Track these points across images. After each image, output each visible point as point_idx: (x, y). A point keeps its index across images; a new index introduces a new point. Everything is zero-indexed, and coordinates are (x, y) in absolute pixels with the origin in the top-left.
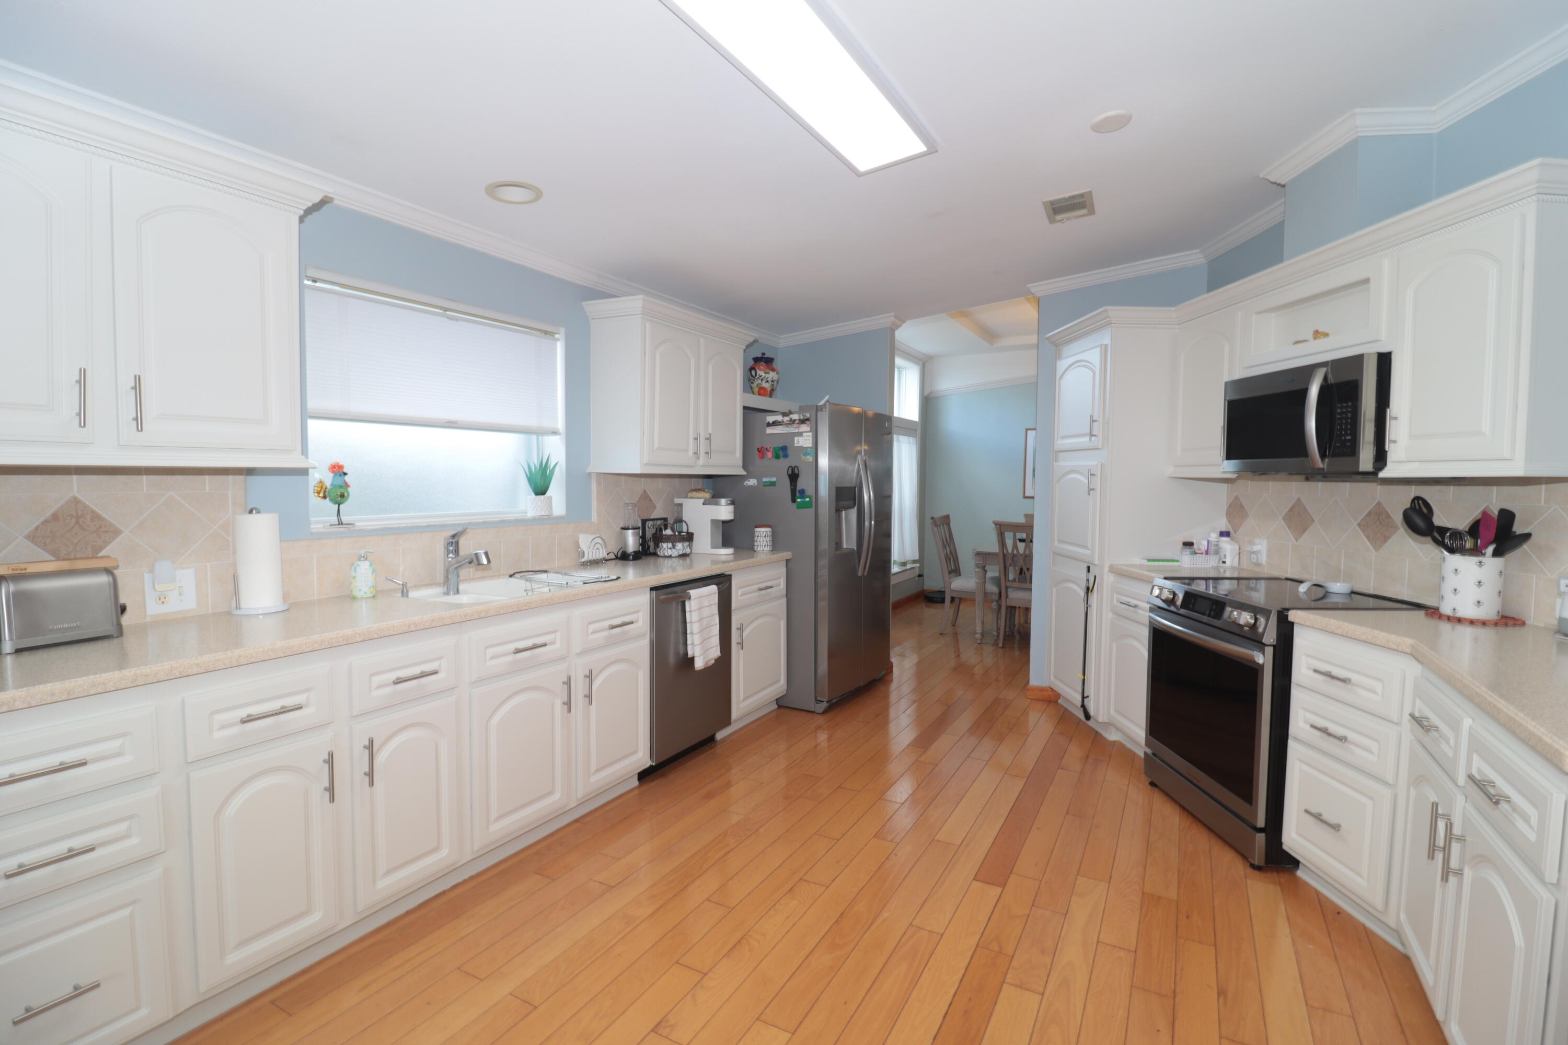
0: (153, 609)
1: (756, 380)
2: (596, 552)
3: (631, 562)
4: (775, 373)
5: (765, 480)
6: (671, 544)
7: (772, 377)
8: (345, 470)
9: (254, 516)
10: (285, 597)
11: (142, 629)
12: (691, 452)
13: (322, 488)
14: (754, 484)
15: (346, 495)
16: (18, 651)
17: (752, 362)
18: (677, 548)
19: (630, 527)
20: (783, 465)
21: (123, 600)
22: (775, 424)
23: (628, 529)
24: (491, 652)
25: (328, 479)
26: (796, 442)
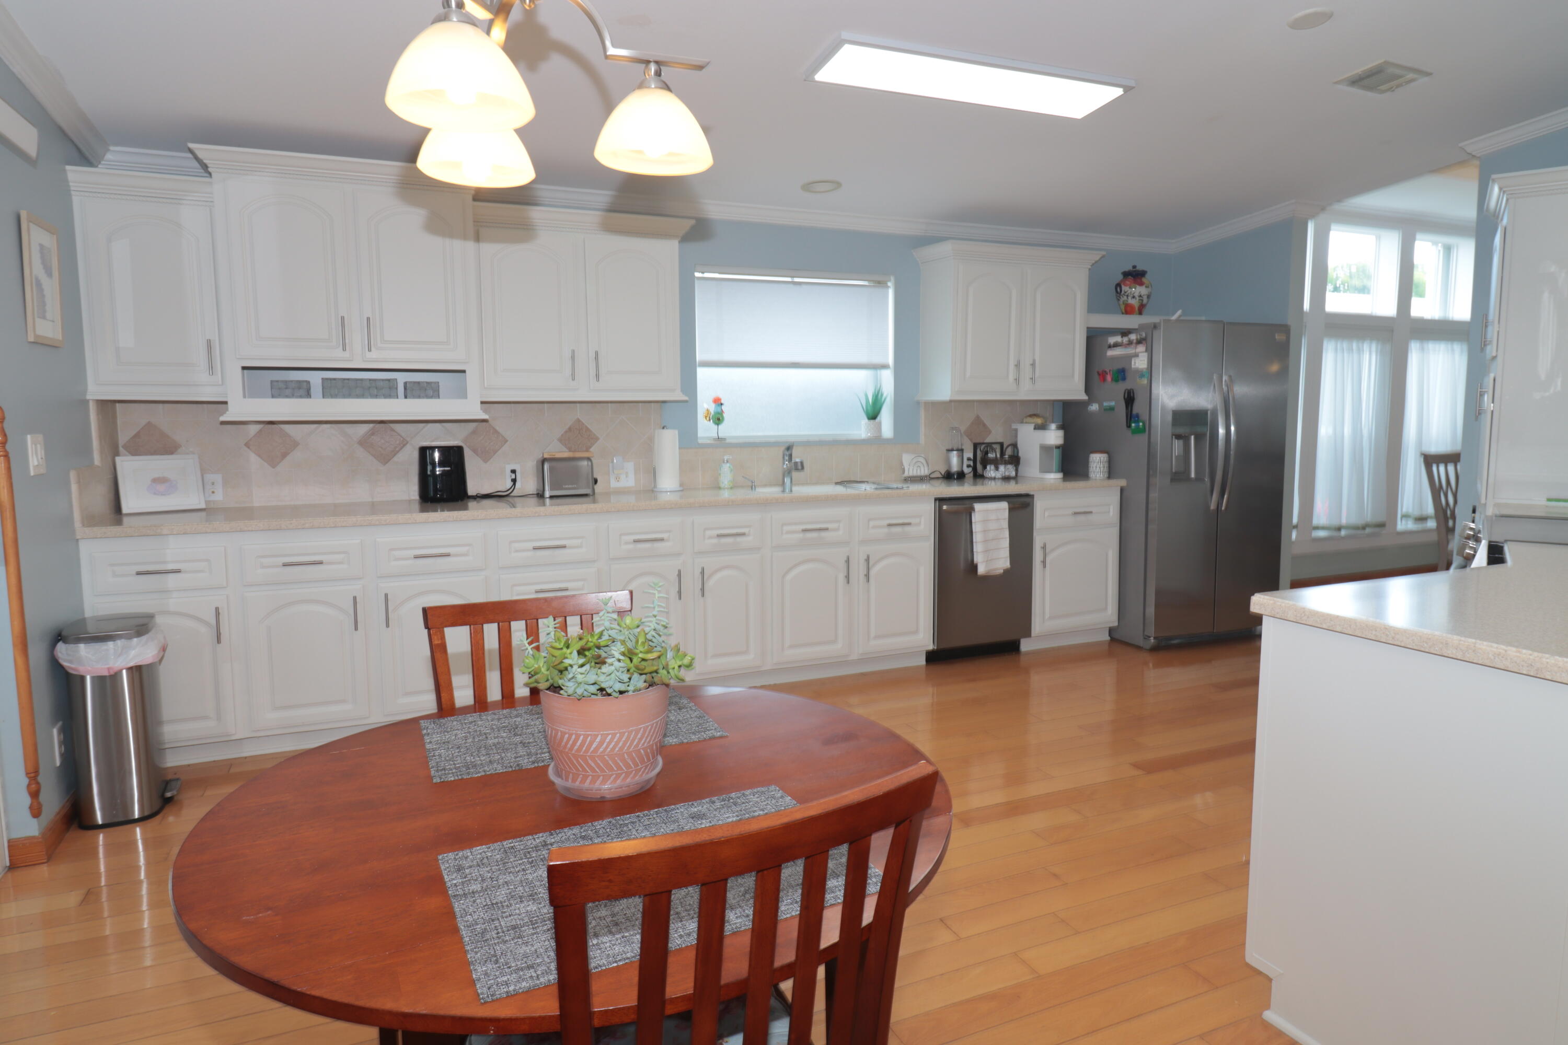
0: (614, 484)
1: (1121, 297)
2: (917, 470)
3: (955, 481)
4: (1144, 287)
5: (1105, 404)
6: (993, 466)
7: (1140, 292)
8: (722, 402)
9: (665, 431)
10: (681, 485)
11: (608, 494)
12: (1011, 378)
13: (708, 413)
14: (1096, 408)
15: (721, 418)
16: (551, 497)
17: (1121, 277)
18: (1000, 470)
19: (955, 449)
20: (1122, 387)
21: (595, 476)
22: (1116, 345)
23: (952, 450)
24: (786, 528)
25: (712, 408)
26: (1133, 363)
